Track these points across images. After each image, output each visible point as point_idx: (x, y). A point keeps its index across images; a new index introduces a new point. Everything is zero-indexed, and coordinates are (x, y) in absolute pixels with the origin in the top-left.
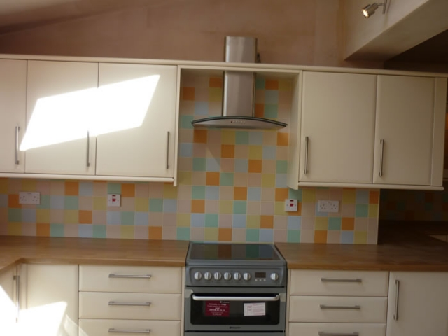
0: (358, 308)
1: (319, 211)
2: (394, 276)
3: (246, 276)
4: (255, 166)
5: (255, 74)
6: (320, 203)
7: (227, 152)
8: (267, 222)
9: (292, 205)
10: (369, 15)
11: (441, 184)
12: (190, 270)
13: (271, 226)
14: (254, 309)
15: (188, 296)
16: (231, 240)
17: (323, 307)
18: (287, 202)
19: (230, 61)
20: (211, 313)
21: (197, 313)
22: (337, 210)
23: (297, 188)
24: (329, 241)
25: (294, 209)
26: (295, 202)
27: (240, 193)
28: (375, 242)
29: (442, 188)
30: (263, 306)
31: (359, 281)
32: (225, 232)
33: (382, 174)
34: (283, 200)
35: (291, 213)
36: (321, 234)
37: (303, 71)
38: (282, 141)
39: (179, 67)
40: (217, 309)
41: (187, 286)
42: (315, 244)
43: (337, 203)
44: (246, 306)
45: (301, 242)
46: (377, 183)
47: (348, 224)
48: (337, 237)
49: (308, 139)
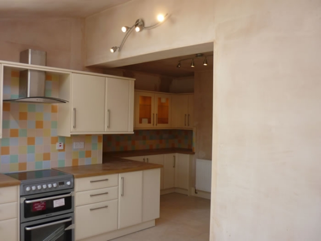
0: (107, 193)
1: (74, 147)
2: (120, 175)
3: (55, 185)
4: (39, 125)
5: (45, 72)
6: (74, 143)
7: (23, 116)
8: (47, 157)
9: (60, 146)
10: (114, 51)
11: (133, 131)
12: (24, 186)
13: (49, 159)
14: (59, 203)
15: (22, 202)
16: (26, 169)
17: (92, 196)
18: (58, 144)
19: (31, 64)
20: (36, 209)
21: (28, 211)
22: (83, 147)
23: (70, 136)
24: (80, 164)
25: (62, 148)
26: (62, 144)
27: (31, 141)
28: (101, 162)
29: (133, 133)
30: (63, 200)
31: (107, 180)
32: (22, 165)
33: (109, 127)
34: (55, 143)
35: (60, 150)
36: (75, 161)
37: (72, 72)
38: (54, 110)
39: (3, 65)
40: (39, 206)
41: (21, 196)
42: (73, 167)
43: (82, 143)
44: (54, 202)
45: (65, 166)
46: (107, 131)
47: (88, 154)
48: (84, 162)
49: (75, 109)
